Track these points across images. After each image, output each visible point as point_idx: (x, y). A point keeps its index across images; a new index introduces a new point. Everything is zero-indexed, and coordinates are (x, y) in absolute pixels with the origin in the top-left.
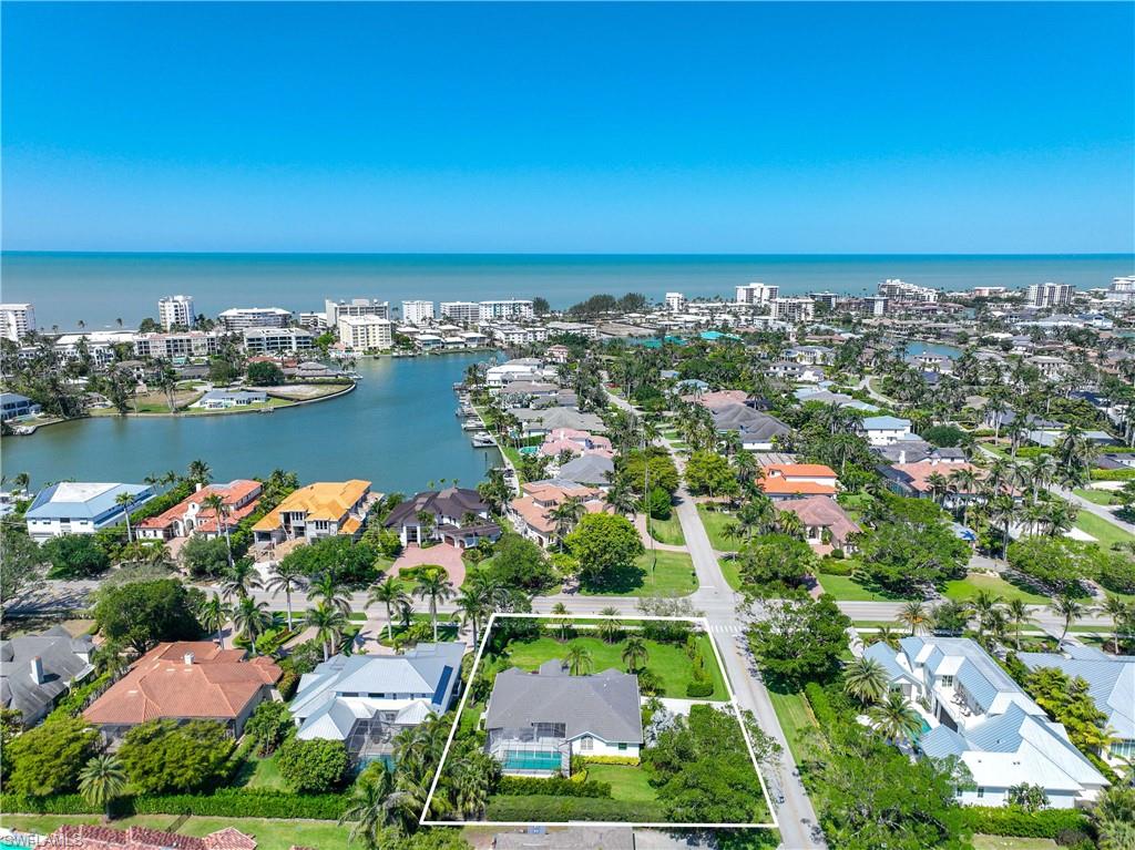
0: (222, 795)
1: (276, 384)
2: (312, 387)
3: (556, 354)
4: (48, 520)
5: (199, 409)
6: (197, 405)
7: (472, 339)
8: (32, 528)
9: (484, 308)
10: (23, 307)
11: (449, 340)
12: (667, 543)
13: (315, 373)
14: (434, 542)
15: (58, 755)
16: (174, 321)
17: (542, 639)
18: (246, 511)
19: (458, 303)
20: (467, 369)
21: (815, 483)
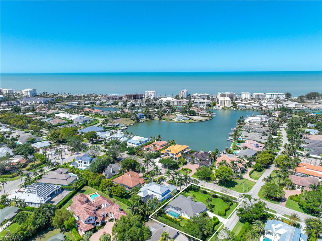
0: (124, 199)
1: (194, 115)
2: (202, 117)
3: (276, 114)
4: (130, 143)
5: (174, 120)
6: (174, 119)
7: (255, 106)
8: (128, 144)
9: (267, 95)
10: (154, 92)
11: (247, 106)
12: (253, 178)
13: (204, 114)
14: (194, 163)
15: (105, 184)
16: (182, 96)
17: (199, 192)
18: (162, 148)
19: (259, 94)
20: (240, 117)
21: (316, 173)
